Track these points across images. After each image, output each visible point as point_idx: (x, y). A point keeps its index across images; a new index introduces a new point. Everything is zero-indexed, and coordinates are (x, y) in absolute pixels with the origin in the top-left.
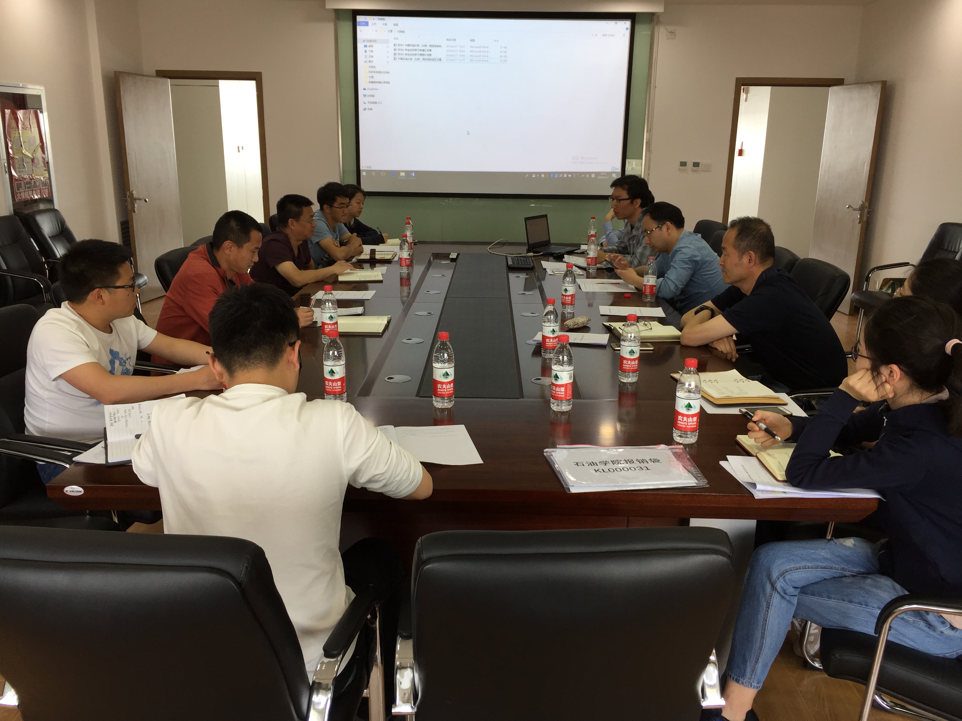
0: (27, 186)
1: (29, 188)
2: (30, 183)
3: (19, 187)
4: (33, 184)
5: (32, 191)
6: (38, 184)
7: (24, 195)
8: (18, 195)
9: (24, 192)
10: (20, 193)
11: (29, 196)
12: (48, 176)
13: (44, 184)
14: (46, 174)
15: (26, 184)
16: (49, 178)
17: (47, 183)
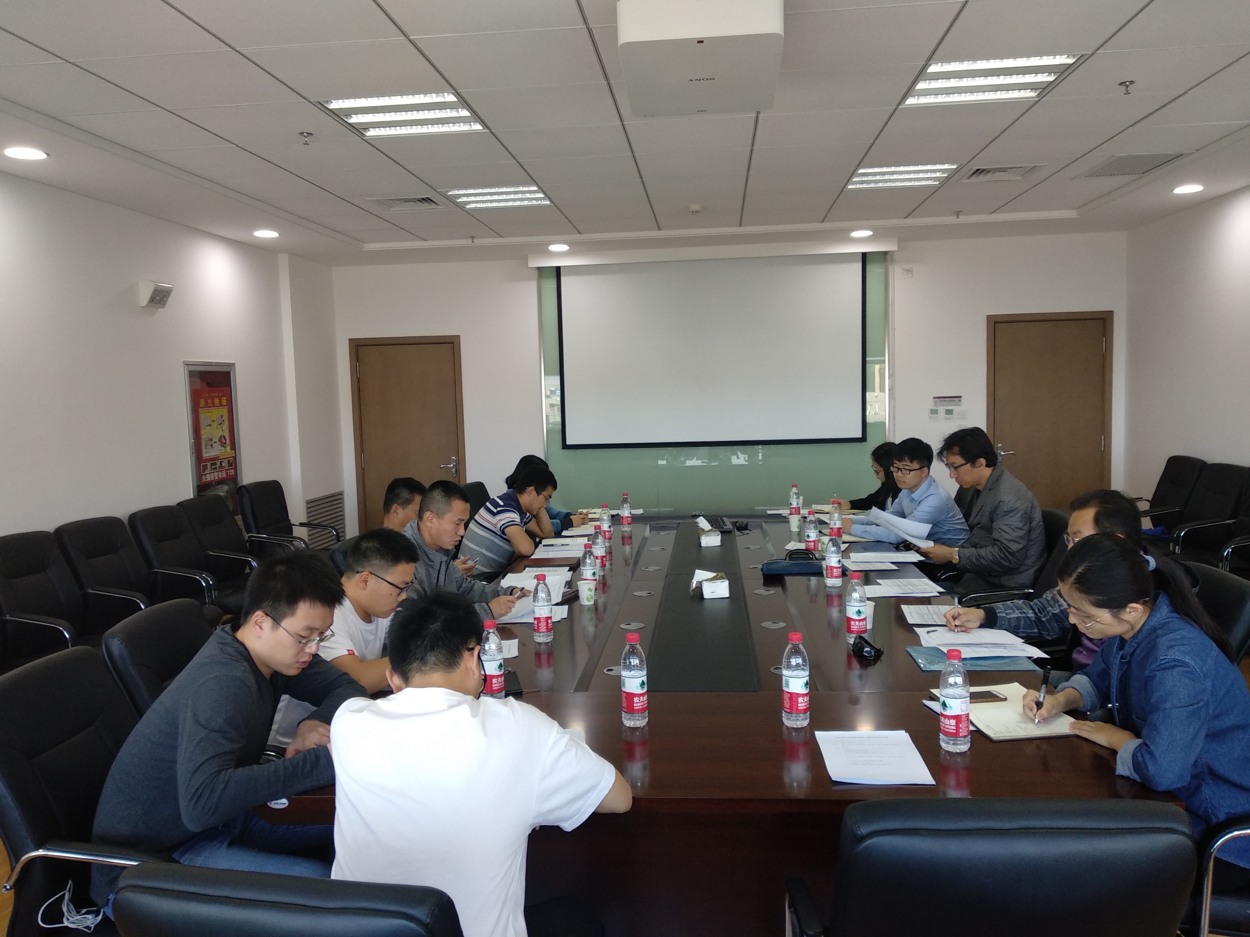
0: (213, 467)
1: (214, 469)
2: (215, 464)
3: (205, 467)
4: (219, 465)
5: (218, 472)
6: (224, 464)
7: (210, 477)
8: (204, 477)
9: (210, 473)
10: (205, 475)
11: (214, 477)
12: (234, 455)
13: (230, 464)
14: (233, 454)
15: (212, 465)
16: (235, 458)
17: (233, 463)
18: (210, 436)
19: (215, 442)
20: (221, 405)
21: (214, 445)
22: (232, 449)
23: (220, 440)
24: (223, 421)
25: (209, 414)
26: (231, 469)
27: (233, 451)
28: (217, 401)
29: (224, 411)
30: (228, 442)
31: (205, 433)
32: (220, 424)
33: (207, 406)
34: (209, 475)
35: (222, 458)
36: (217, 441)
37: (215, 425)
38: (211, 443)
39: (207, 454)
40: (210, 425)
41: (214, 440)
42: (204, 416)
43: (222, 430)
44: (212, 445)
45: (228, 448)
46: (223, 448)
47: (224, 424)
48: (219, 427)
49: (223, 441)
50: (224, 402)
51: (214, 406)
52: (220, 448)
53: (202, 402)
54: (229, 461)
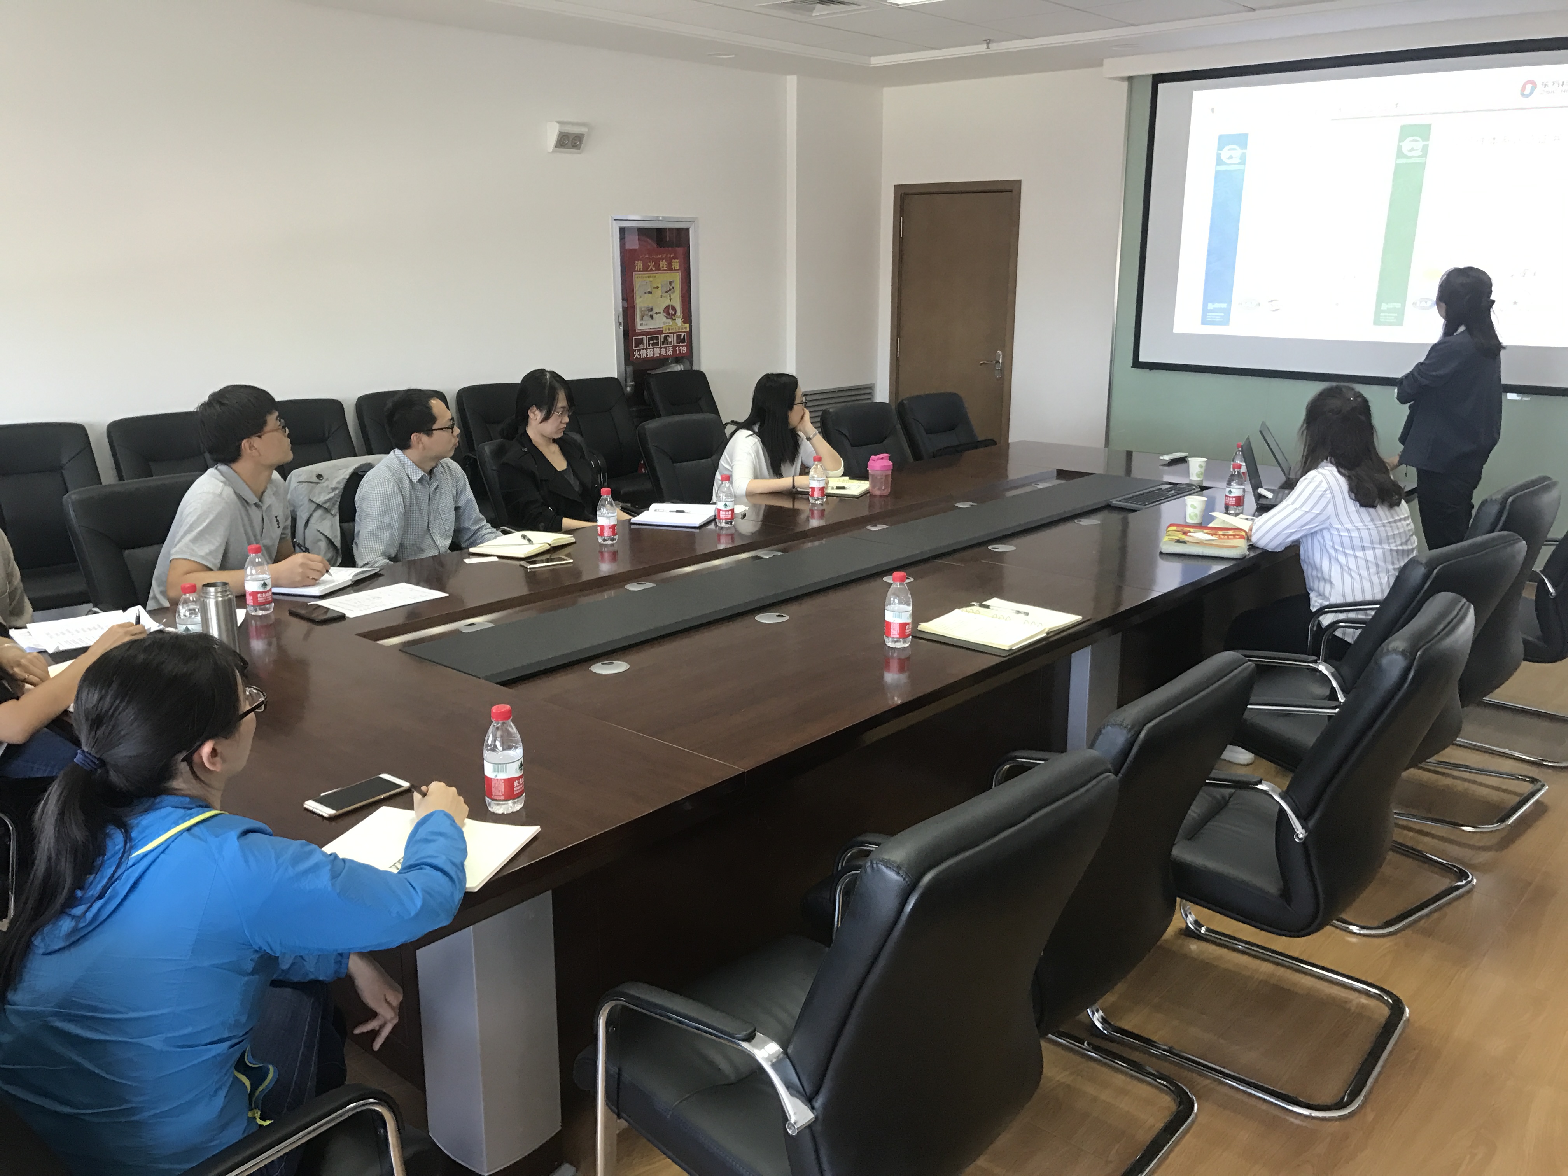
0: (651, 342)
1: (653, 344)
2: (657, 338)
3: (639, 342)
4: (662, 340)
5: (661, 348)
6: (670, 340)
7: (646, 352)
8: (636, 354)
9: (647, 349)
10: (639, 350)
11: (654, 354)
12: (688, 329)
13: (680, 340)
14: (686, 328)
15: (650, 339)
16: (690, 333)
17: (687, 339)
18: (650, 306)
19: (657, 313)
20: (670, 268)
21: (655, 316)
22: (685, 322)
23: (667, 309)
24: (673, 288)
25: (651, 279)
26: (682, 346)
27: (687, 325)
28: (663, 264)
29: (676, 277)
30: (679, 313)
31: (641, 302)
32: (667, 292)
33: (646, 269)
34: (645, 351)
35: (667, 331)
36: (662, 312)
37: (659, 292)
38: (651, 313)
39: (642, 325)
40: (650, 293)
41: (655, 310)
42: (640, 281)
43: (671, 300)
44: (652, 317)
45: (679, 321)
46: (670, 321)
47: (674, 292)
48: (665, 294)
49: (671, 311)
50: (676, 264)
51: (658, 269)
52: (665, 319)
53: (639, 265)
54: (679, 337)
